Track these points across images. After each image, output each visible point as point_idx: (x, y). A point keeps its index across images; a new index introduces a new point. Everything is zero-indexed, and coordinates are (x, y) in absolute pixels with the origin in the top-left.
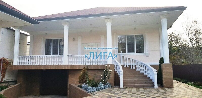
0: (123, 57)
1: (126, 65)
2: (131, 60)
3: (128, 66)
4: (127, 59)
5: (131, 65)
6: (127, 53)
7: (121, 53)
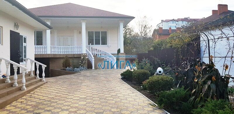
0: (92, 48)
1: (94, 54)
2: (98, 50)
3: (95, 55)
4: (95, 49)
5: (98, 54)
6: (94, 45)
7: (91, 45)
